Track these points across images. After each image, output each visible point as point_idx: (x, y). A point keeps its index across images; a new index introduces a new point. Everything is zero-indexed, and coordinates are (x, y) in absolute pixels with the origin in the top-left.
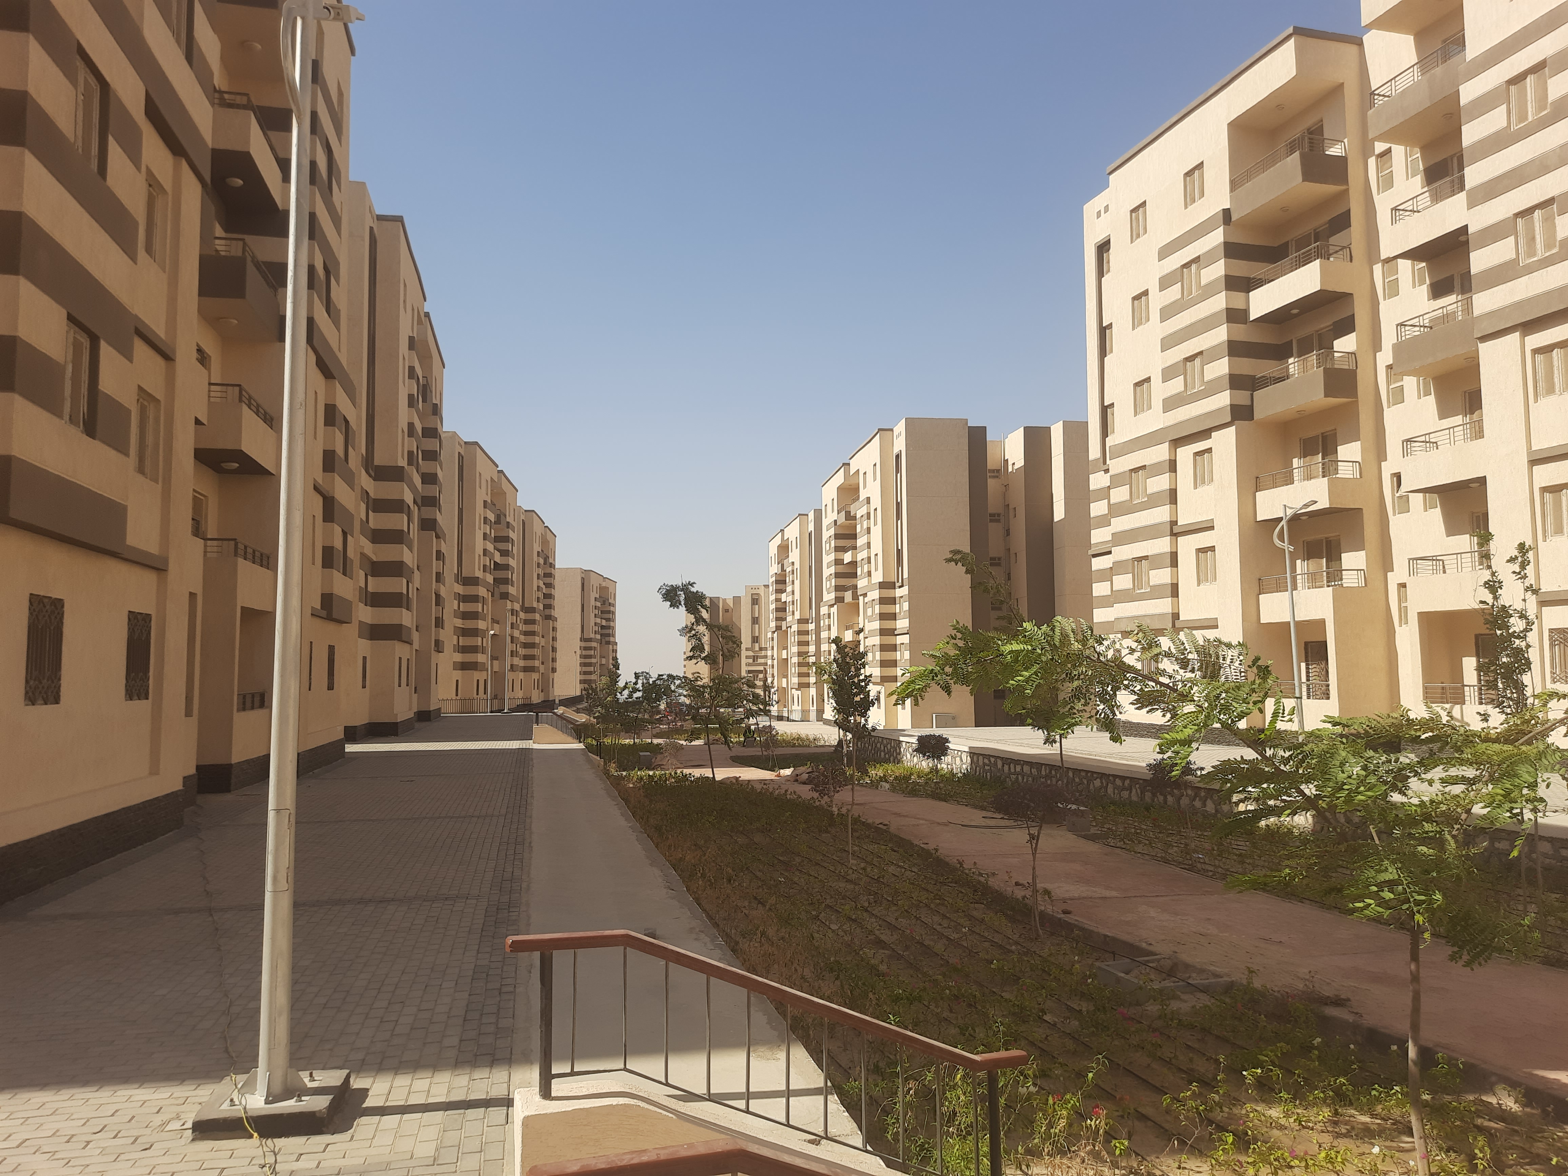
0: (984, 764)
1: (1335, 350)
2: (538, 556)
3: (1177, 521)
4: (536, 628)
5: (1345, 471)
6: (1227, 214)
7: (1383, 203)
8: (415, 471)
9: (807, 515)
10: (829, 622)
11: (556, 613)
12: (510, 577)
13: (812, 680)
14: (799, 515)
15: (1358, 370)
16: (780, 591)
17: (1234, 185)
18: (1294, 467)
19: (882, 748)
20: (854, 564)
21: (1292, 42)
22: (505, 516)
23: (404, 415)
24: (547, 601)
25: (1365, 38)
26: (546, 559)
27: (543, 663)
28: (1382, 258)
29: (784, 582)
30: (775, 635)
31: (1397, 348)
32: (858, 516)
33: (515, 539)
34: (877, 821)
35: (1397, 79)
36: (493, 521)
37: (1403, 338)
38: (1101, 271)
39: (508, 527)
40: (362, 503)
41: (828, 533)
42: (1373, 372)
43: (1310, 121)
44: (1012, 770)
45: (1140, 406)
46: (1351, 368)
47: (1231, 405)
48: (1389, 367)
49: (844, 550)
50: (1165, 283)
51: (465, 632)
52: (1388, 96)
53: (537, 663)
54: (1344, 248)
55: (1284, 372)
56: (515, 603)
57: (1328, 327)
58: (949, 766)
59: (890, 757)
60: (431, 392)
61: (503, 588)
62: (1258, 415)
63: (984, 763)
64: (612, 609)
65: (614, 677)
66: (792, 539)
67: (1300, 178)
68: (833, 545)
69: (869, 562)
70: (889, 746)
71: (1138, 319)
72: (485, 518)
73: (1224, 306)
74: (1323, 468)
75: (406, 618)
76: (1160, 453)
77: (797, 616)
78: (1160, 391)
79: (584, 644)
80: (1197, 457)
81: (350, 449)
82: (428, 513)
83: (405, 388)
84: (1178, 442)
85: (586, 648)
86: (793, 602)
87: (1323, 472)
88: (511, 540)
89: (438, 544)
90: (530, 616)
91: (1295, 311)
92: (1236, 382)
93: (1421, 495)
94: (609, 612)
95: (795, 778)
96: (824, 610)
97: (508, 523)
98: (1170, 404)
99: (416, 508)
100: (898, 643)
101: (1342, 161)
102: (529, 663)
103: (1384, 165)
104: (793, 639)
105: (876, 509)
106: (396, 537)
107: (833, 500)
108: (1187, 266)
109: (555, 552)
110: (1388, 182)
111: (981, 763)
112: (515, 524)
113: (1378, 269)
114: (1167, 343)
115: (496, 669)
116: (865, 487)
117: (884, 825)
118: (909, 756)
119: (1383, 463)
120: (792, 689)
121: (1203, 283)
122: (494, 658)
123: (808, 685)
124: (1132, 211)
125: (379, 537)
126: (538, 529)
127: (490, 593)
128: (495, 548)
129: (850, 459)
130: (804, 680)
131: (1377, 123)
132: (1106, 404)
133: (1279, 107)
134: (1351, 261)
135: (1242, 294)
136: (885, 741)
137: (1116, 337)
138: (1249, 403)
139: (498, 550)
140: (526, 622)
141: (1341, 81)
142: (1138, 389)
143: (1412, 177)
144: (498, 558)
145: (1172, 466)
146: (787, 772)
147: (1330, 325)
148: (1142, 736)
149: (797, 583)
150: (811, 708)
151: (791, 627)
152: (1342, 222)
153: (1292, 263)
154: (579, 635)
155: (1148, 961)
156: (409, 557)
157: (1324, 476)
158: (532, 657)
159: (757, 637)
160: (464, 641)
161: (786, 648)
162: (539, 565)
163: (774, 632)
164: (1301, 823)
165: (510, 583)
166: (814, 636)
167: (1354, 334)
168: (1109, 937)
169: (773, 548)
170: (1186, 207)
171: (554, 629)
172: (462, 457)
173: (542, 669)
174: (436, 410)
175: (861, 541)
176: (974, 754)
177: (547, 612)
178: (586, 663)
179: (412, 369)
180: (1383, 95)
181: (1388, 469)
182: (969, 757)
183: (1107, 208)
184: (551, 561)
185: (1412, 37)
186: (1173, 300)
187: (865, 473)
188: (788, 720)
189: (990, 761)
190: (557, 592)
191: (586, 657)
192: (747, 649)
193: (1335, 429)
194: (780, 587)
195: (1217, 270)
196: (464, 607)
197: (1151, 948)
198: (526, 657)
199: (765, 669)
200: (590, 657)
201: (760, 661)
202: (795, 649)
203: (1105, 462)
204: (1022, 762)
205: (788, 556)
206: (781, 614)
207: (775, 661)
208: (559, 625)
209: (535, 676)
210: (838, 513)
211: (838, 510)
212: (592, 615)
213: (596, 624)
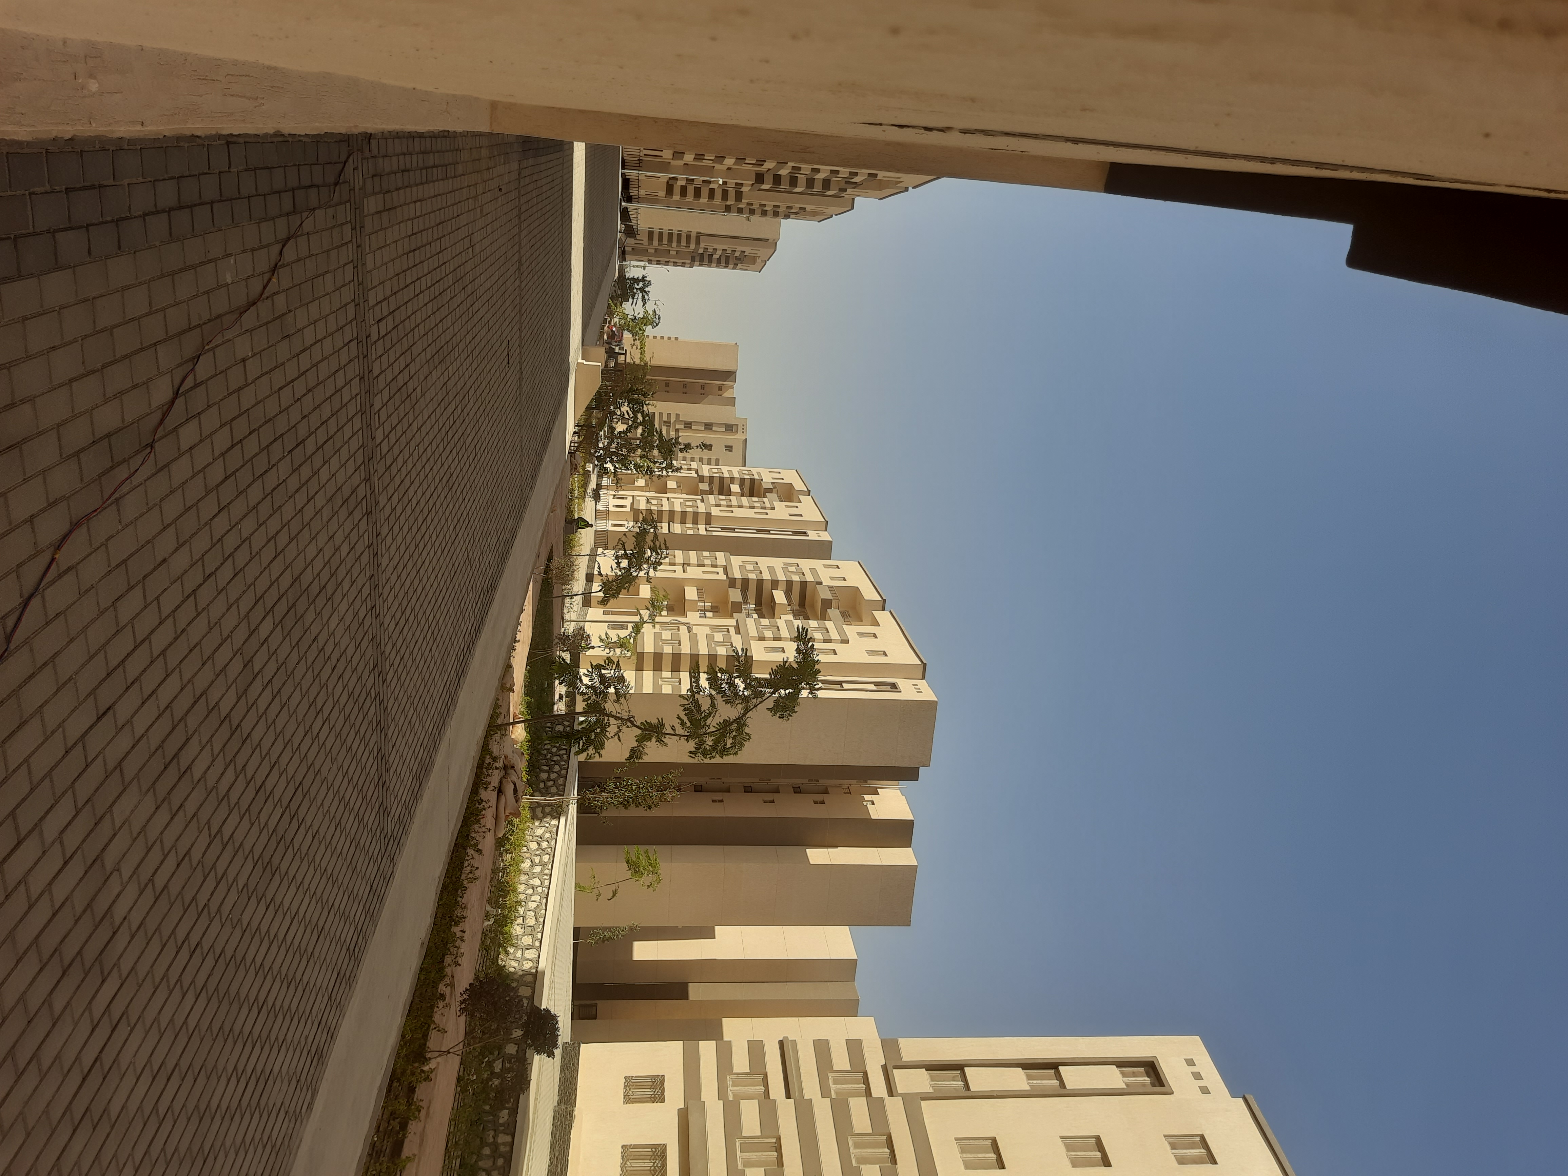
2: (800, 207)
9: (826, 530)
11: (732, 215)
16: (742, 484)
22: (855, 189)
24: (746, 211)
26: (795, 213)
27: (676, 201)
29: (752, 493)
36: (852, 180)
39: (840, 190)
49: (788, 593)
53: (676, 196)
56: (749, 187)
64: (731, 266)
66: (800, 507)
79: (693, 235)
85: (688, 237)
86: (731, 506)
88: (825, 190)
94: (727, 263)
97: (845, 192)
104: (689, 502)
107: (844, 579)
109: (801, 220)
126: (831, 208)
129: (891, 612)
140: (725, 194)
151: (702, 499)
154: (702, 232)
158: (684, 194)
161: (679, 490)
162: (788, 207)
163: (697, 471)
169: (790, 477)
171: (714, 213)
173: (670, 200)
177: (735, 210)
184: (793, 217)
190: (756, 218)
191: (679, 236)
194: (747, 485)
200: (679, 240)
205: (781, 500)
210: (829, 587)
211: (832, 587)
212: (725, 247)
213: (715, 250)
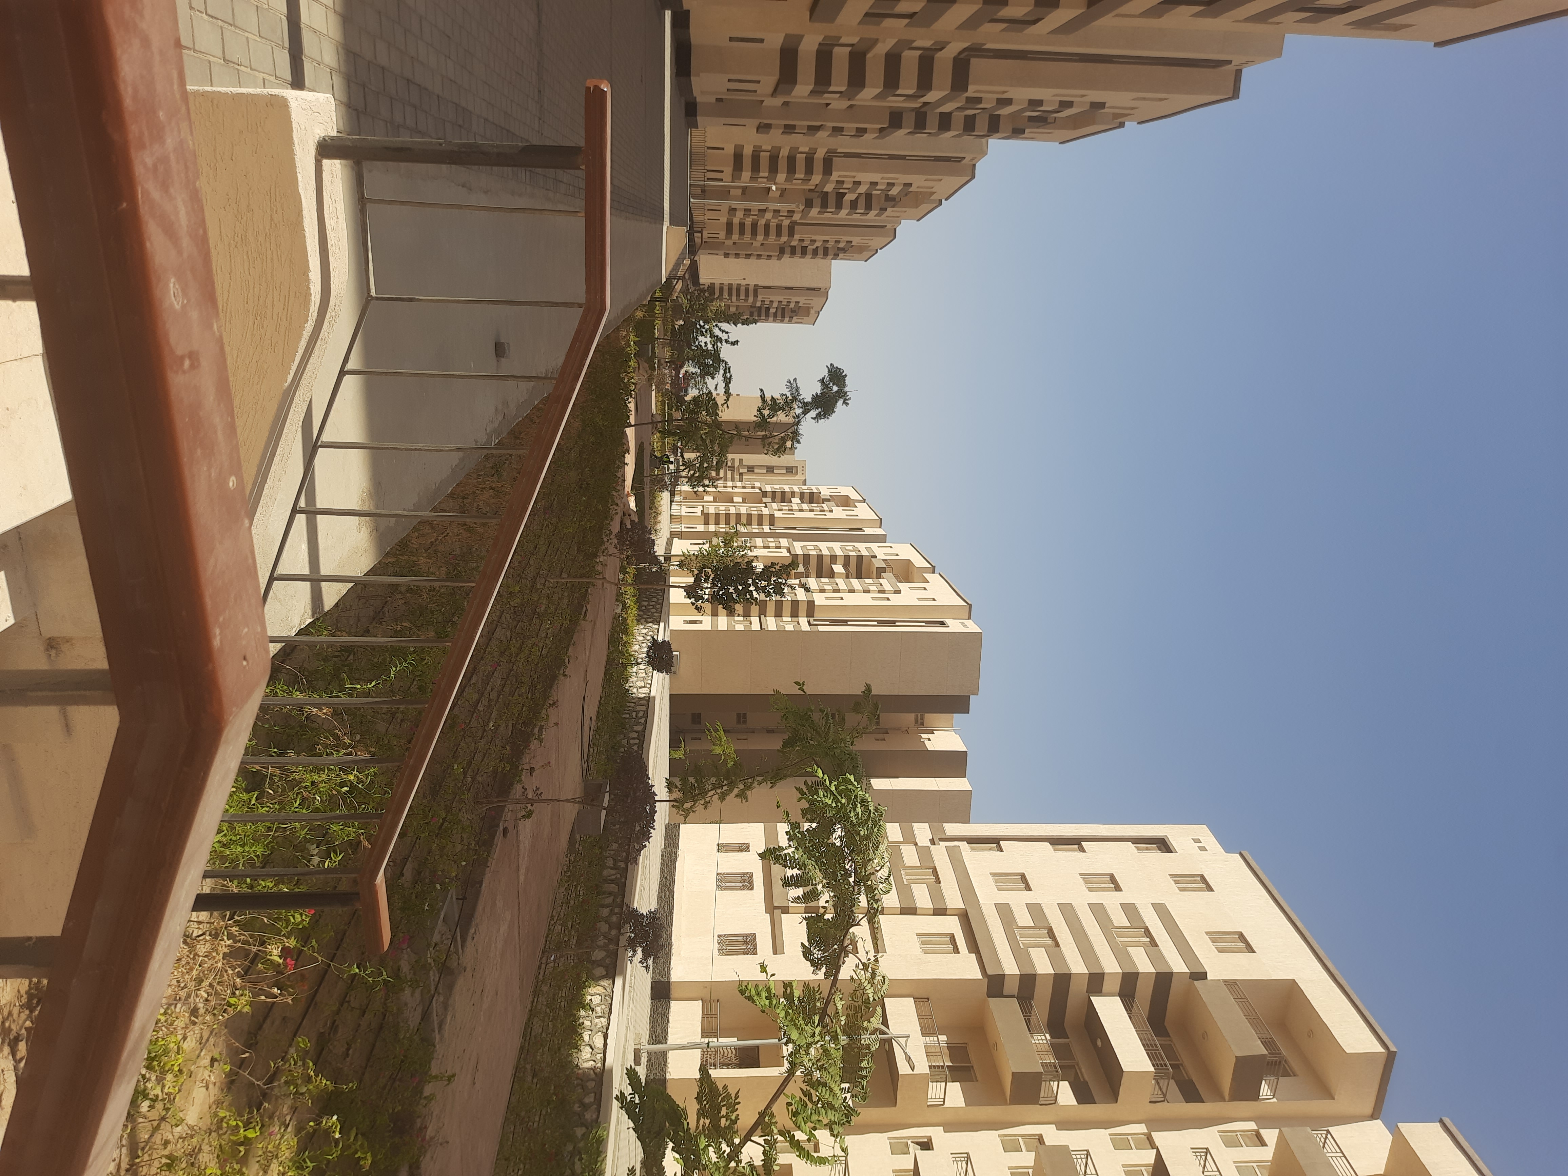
0: (637, 712)
1: (1061, 1082)
2: (848, 242)
3: (883, 914)
4: (772, 237)
5: (935, 1090)
6: (1203, 976)
7: (1209, 1137)
8: (959, 105)
9: (880, 527)
10: (772, 547)
11: (786, 258)
12: (828, 210)
13: (712, 528)
14: (881, 519)
15: (1038, 1106)
16: (802, 496)
17: (1231, 984)
18: (939, 1036)
19: (651, 604)
20: (832, 575)
21: (1380, 1049)
22: (893, 207)
23: (1021, 94)
24: (799, 250)
25: (1379, 1122)
26: (843, 250)
27: (734, 243)
28: (1153, 1134)
29: (811, 502)
30: (758, 491)
31: (1063, 1151)
32: (881, 581)
33: (868, 217)
34: (588, 606)
35: (1343, 1159)
36: (890, 193)
37: (1074, 1157)
38: (1137, 841)
39: (881, 209)
40: (933, 42)
41: (863, 548)
42: (1035, 1120)
43: (1294, 1063)
44: (632, 742)
45: (1001, 878)
46: (1041, 1099)
47: (1004, 975)
48: (1040, 1139)
49: (846, 565)
50: (1130, 909)
51: (774, 159)
52: (1324, 1147)
53: (735, 237)
54: (1165, 1095)
55: (1036, 1028)
56: (800, 215)
57: (1083, 1076)
58: (634, 674)
59: (642, 611)
60: (1038, 127)
61: (817, 202)
62: (993, 1001)
63: (639, 711)
64: (787, 319)
65: (734, 319)
66: (856, 511)
67: (1239, 1054)
68: (851, 553)
69: (834, 591)
70: (654, 610)
71: (1090, 880)
72: (893, 184)
73: (1106, 971)
74: (938, 1067)
75: (802, 90)
76: (954, 899)
77: (777, 514)
78: (1018, 900)
79: (751, 288)
80: (949, 937)
81: (1004, 25)
82: (909, 120)
83: (1049, 95)
84: (964, 918)
85: (747, 290)
86: (792, 510)
87: (934, 1067)
88: (867, 212)
89: (873, 131)
90: (785, 231)
91: (1099, 1043)
92: (1028, 981)
93: (912, 1167)
94: (783, 316)
95: (626, 513)
96: (784, 542)
97: (886, 210)
98: (1004, 911)
99: (918, 105)
100: (752, 618)
101: (1254, 1095)
102: (736, 229)
103: (1248, 1137)
104: (754, 509)
105: (888, 599)
106: (892, 81)
107: (897, 555)
108: (1147, 933)
109: (849, 259)
110: (1230, 1141)
111: (638, 708)
112: (883, 217)
113: (1141, 1128)
114: (1067, 910)
115: (733, 192)
116: (911, 588)
117: (585, 613)
118: (644, 631)
119: (942, 1128)
120: (703, 506)
121: (1129, 949)
122: (744, 190)
123: (706, 523)
124: (1202, 877)
125: (893, 61)
126: (875, 242)
127: (813, 187)
128: (860, 194)
129: (940, 574)
130: (712, 519)
131: (1297, 1136)
132: (1001, 842)
133: (1311, 1033)
134: (1151, 1102)
135: (1117, 989)
136: (658, 606)
137: (1070, 856)
138: (1005, 993)
139: (857, 198)
140: (779, 227)
141: (1336, 1097)
142: (1019, 877)
143: (1236, 1167)
144: (850, 197)
145: (939, 911)
146: (632, 505)
147: (1084, 1079)
148: (662, 871)
149: (811, 515)
150: (683, 526)
151: (766, 507)
152: (1191, 1094)
153: (1149, 1040)
154: (760, 284)
155: (456, 941)
156: (868, 95)
157: (930, 1067)
158: (742, 232)
159: (753, 471)
160: (764, 157)
161: (744, 501)
162: (838, 242)
163: (760, 489)
164: (583, 1054)
165: (823, 210)
166: (757, 531)
167: (1076, 1103)
168: (480, 887)
169: (846, 491)
170: (1207, 933)
171: (769, 257)
172: (959, 161)
173: (729, 243)
174: (1017, 132)
175: (855, 583)
176: (648, 701)
177: (788, 250)
178: (733, 290)
179: (1070, 104)
180: (1325, 1142)
181: (936, 1134)
182: (644, 695)
183: (1203, 849)
184: (841, 255)
185: (1382, 1173)
186: (1112, 917)
187: (925, 589)
188: (672, 502)
189: (641, 718)
190: (808, 261)
191: (738, 290)
192: (741, 460)
193: (977, 1081)
194: (807, 497)
195: (1144, 965)
196: (801, 158)
197: (469, 939)
198: (742, 225)
199: (721, 478)
200: (738, 295)
201: (729, 474)
202: (743, 511)
203: (941, 840)
204: (640, 752)
205: (838, 506)
206: (778, 496)
207: (730, 490)
208: (774, 262)
209: (722, 235)
210: (883, 560)
211: (886, 560)
212: (781, 299)
213: (772, 302)
